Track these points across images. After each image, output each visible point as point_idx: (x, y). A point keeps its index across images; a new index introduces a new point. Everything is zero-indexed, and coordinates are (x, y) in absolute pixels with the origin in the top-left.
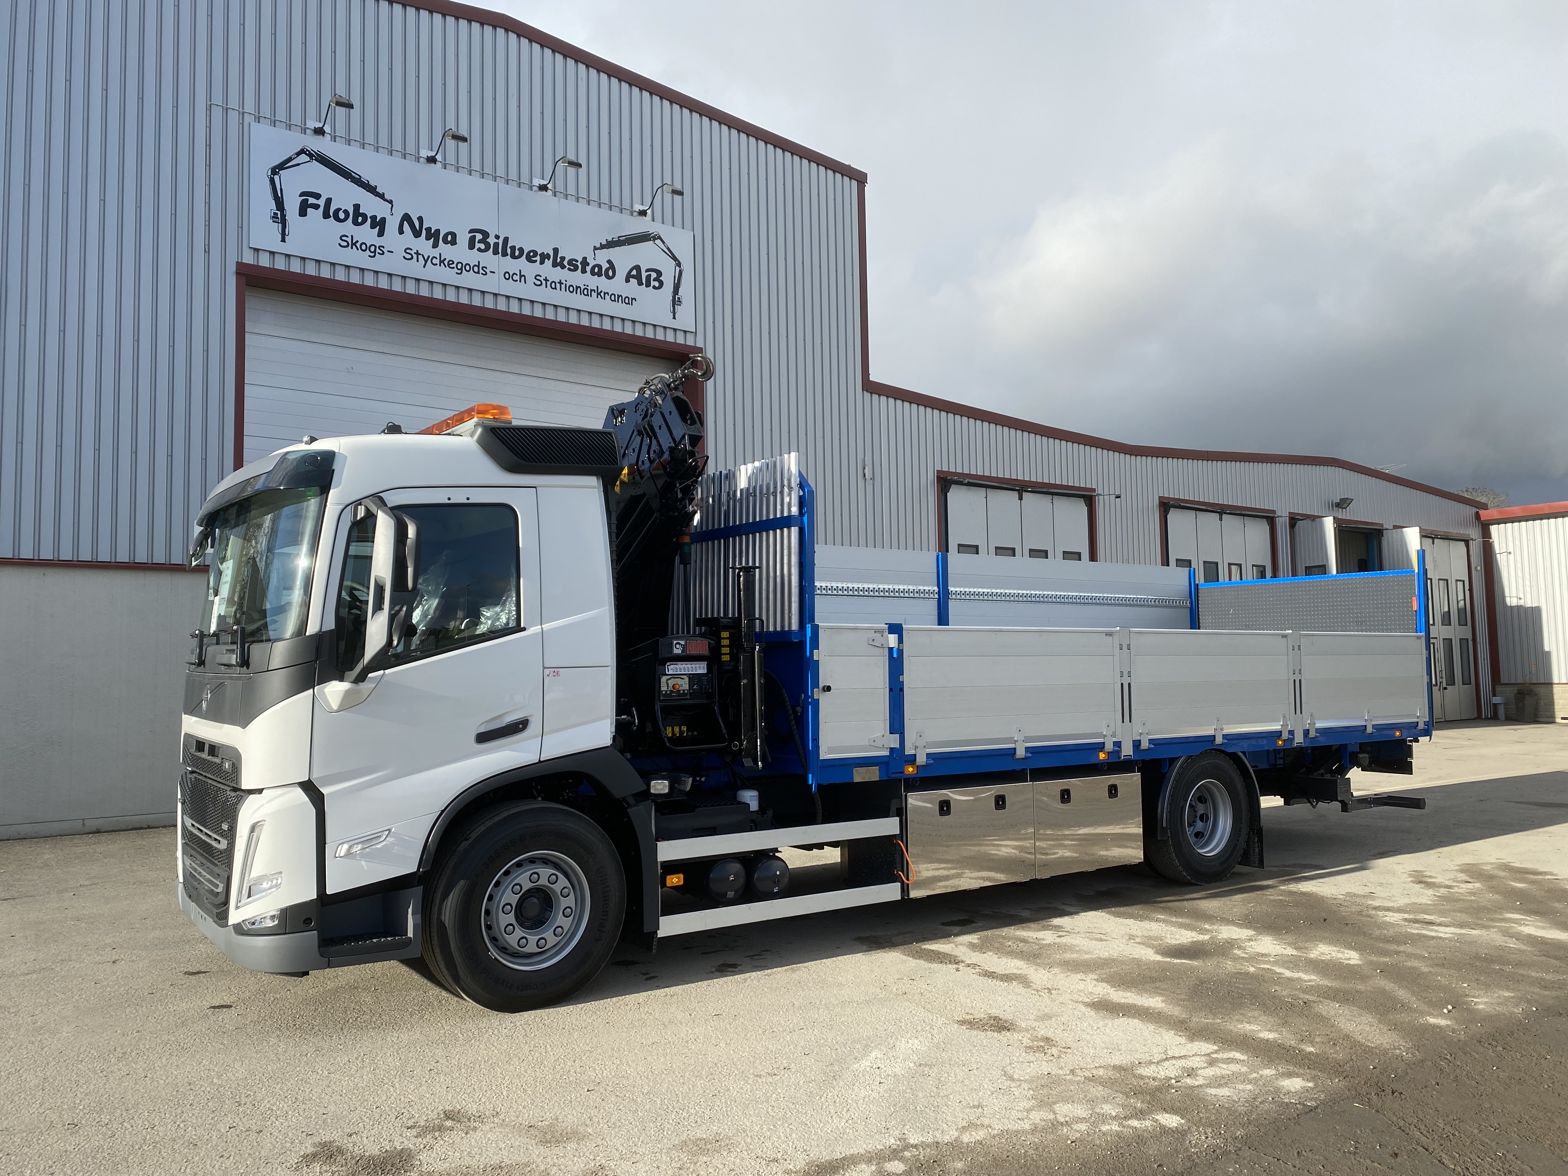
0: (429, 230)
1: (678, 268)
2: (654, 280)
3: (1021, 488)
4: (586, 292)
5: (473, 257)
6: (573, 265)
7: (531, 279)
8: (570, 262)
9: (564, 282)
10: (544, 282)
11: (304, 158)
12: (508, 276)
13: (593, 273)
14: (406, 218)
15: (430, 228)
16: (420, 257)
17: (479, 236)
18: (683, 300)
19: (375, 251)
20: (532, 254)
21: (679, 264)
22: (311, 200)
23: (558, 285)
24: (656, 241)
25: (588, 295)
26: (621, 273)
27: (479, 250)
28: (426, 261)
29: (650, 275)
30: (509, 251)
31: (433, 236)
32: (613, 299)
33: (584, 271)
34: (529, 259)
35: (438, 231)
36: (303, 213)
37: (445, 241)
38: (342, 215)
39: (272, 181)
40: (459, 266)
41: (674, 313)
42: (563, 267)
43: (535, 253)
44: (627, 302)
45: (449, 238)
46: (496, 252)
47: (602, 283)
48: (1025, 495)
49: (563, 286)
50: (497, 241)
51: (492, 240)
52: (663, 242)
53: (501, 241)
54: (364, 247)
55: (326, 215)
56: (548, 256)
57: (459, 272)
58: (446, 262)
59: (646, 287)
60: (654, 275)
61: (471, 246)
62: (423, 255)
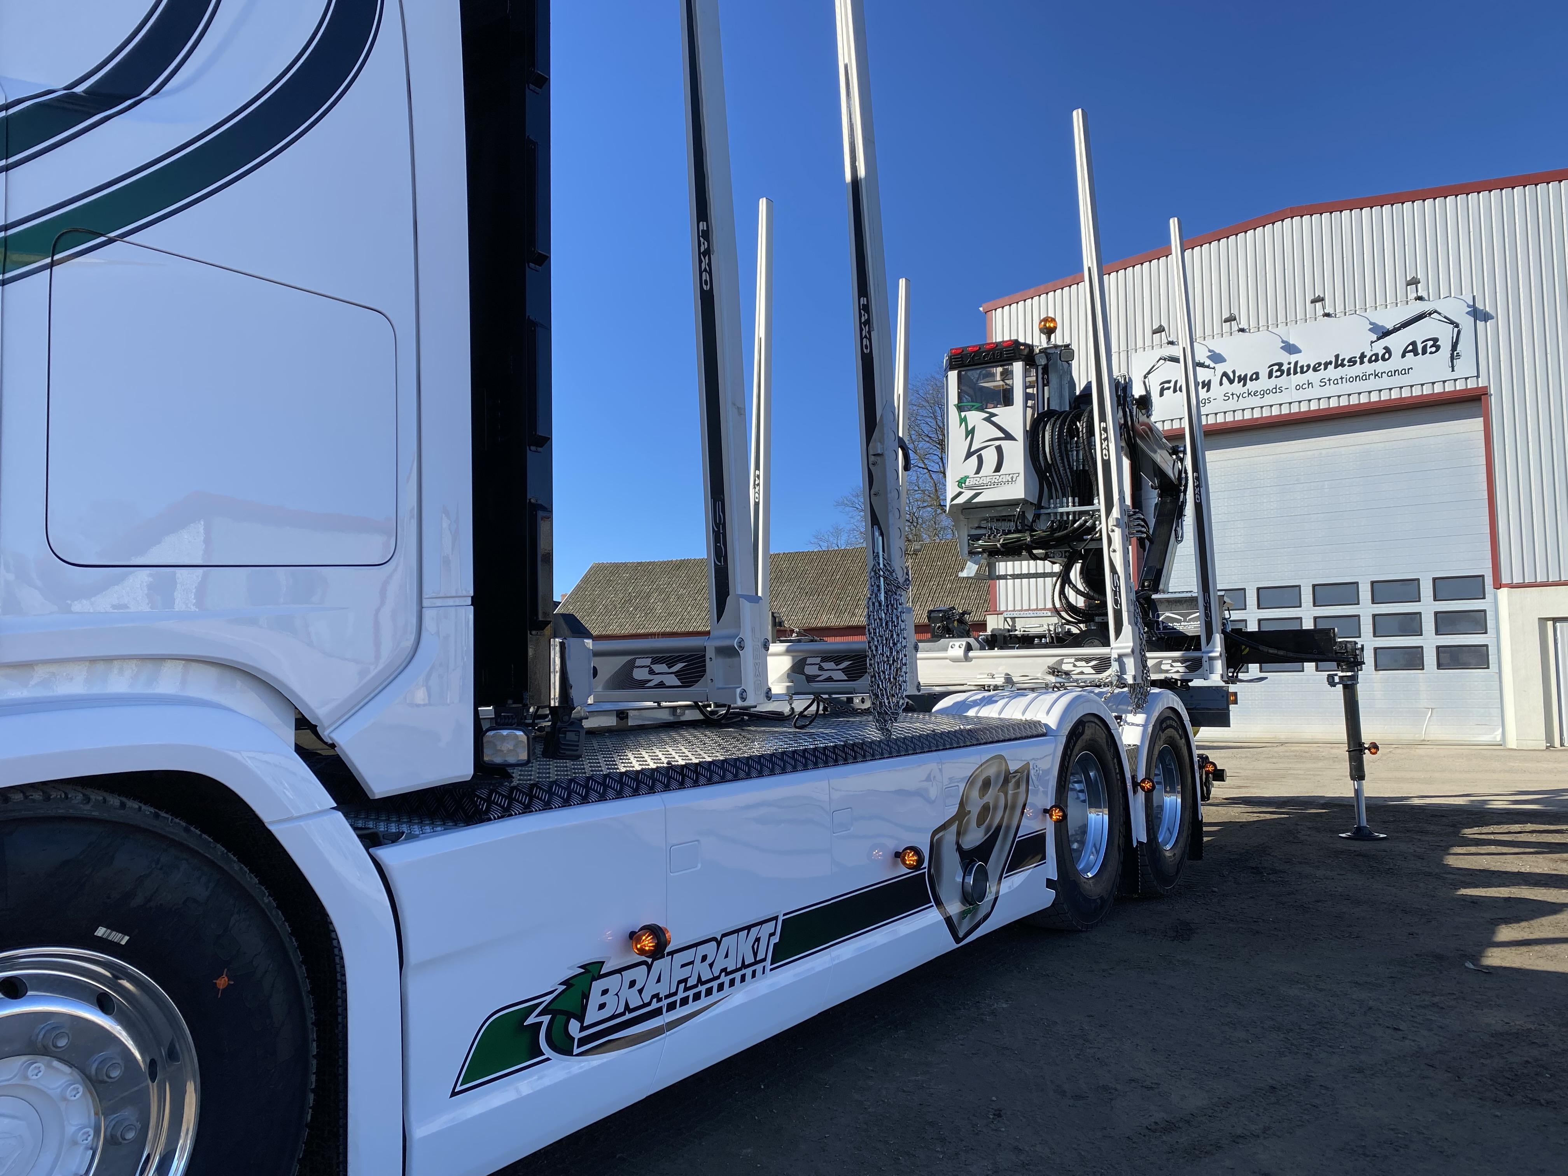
0: (1239, 377)
1: (1456, 330)
2: (1430, 347)
4: (1365, 377)
5: (1272, 383)
6: (1352, 361)
7: (1316, 383)
8: (1349, 361)
9: (1345, 377)
10: (1328, 382)
11: (1162, 362)
12: (1298, 387)
13: (1370, 361)
14: (1225, 374)
15: (1240, 375)
16: (1235, 396)
17: (1276, 368)
18: (1462, 354)
19: (1205, 402)
20: (1317, 366)
21: (1457, 326)
22: (1166, 385)
23: (1340, 381)
24: (1432, 316)
25: (1366, 379)
26: (1397, 352)
27: (1276, 377)
28: (1238, 397)
29: (1426, 345)
30: (1299, 370)
31: (1243, 379)
32: (1390, 374)
33: (1362, 363)
34: (1315, 370)
35: (1246, 375)
36: (1161, 395)
37: (1251, 380)
40: (1262, 393)
41: (1453, 367)
42: (1343, 365)
43: (1320, 364)
44: (1403, 372)
45: (1254, 376)
46: (1289, 374)
47: (1380, 366)
49: (1344, 380)
50: (1289, 366)
51: (1285, 368)
52: (1440, 314)
53: (1292, 366)
55: (1175, 391)
56: (1331, 363)
57: (1262, 396)
58: (1252, 394)
59: (1423, 355)
60: (1430, 343)
61: (1270, 375)
62: (1236, 394)
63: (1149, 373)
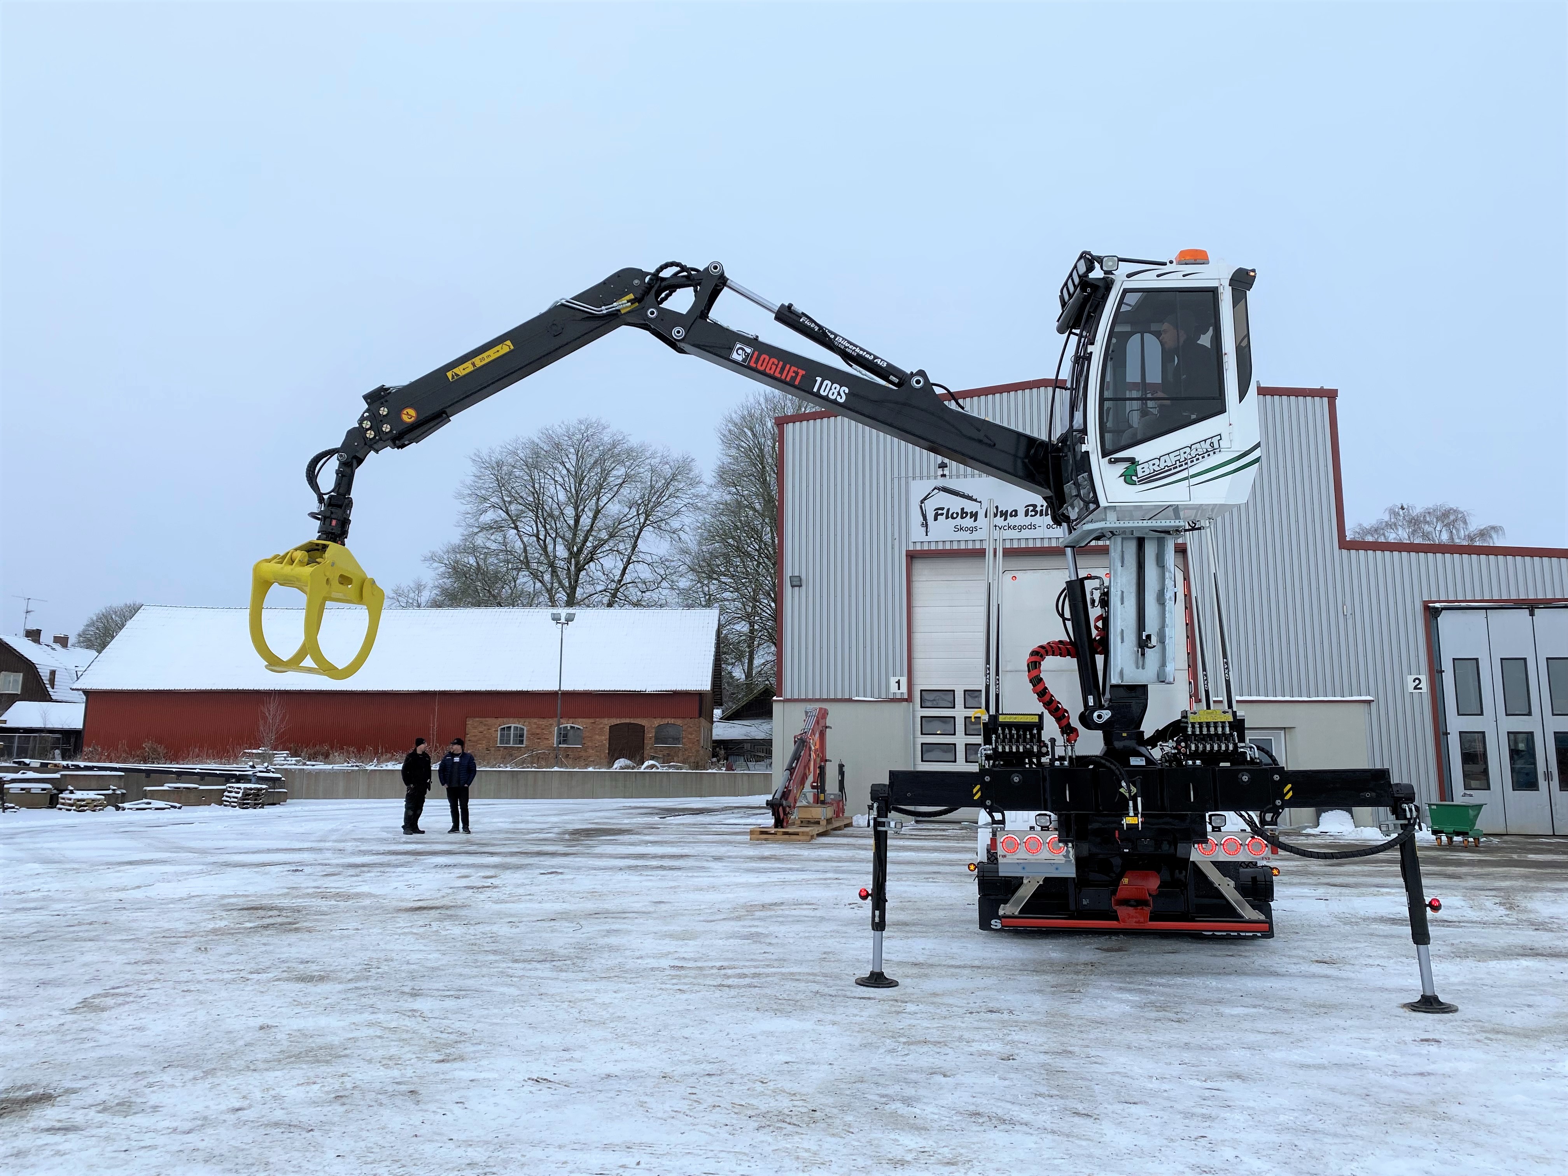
3: (1531, 606)
5: (1028, 520)
11: (936, 491)
12: (1049, 527)
15: (1003, 511)
16: (997, 527)
17: (1031, 508)
19: (972, 530)
22: (940, 512)
27: (1032, 516)
28: (1000, 529)
31: (1004, 514)
35: (1007, 511)
36: (936, 519)
37: (1011, 516)
38: (955, 515)
39: (921, 507)
40: (1020, 528)
45: (1014, 513)
46: (1041, 515)
48: (1536, 611)
50: (1042, 508)
51: (1039, 509)
53: (1044, 508)
54: (967, 529)
55: (947, 518)
57: (1020, 531)
58: (1012, 527)
61: (1027, 515)
62: (999, 526)
63: (925, 499)
